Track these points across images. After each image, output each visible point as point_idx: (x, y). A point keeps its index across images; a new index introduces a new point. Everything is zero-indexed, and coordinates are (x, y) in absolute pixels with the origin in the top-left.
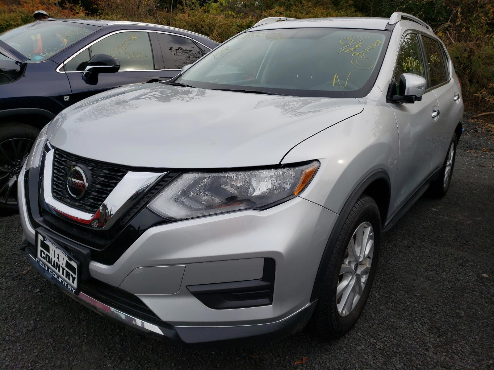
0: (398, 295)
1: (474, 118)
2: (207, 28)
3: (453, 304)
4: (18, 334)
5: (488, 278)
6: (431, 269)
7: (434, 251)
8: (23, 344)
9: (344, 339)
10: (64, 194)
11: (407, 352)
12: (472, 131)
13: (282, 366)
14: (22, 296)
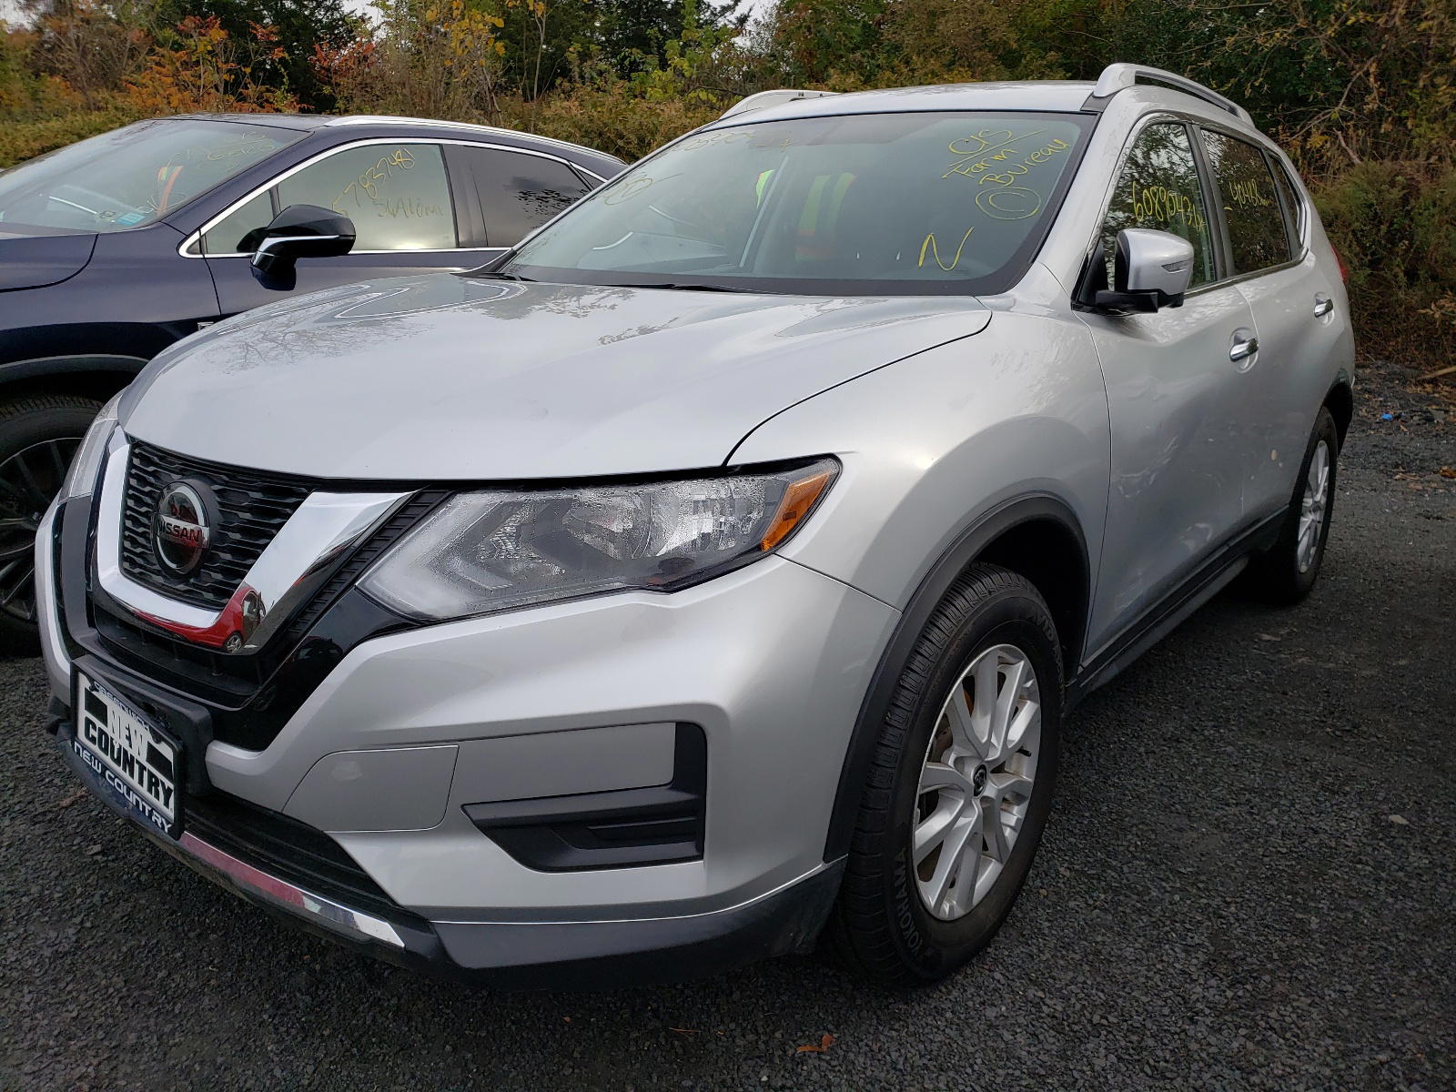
0: (1126, 869)
1: (1424, 381)
2: (633, 138)
3: (1289, 897)
4: (30, 962)
5: (1407, 826)
6: (1234, 802)
7: (1252, 750)
8: (41, 987)
9: (950, 987)
10: (149, 563)
11: (1131, 1025)
12: (1416, 418)
13: (759, 1057)
14: (51, 865)
